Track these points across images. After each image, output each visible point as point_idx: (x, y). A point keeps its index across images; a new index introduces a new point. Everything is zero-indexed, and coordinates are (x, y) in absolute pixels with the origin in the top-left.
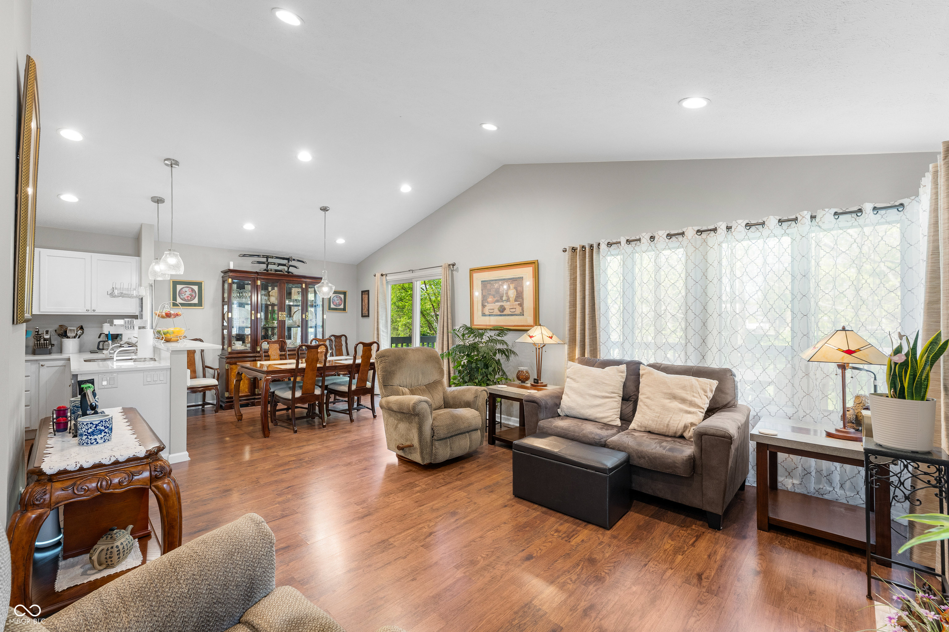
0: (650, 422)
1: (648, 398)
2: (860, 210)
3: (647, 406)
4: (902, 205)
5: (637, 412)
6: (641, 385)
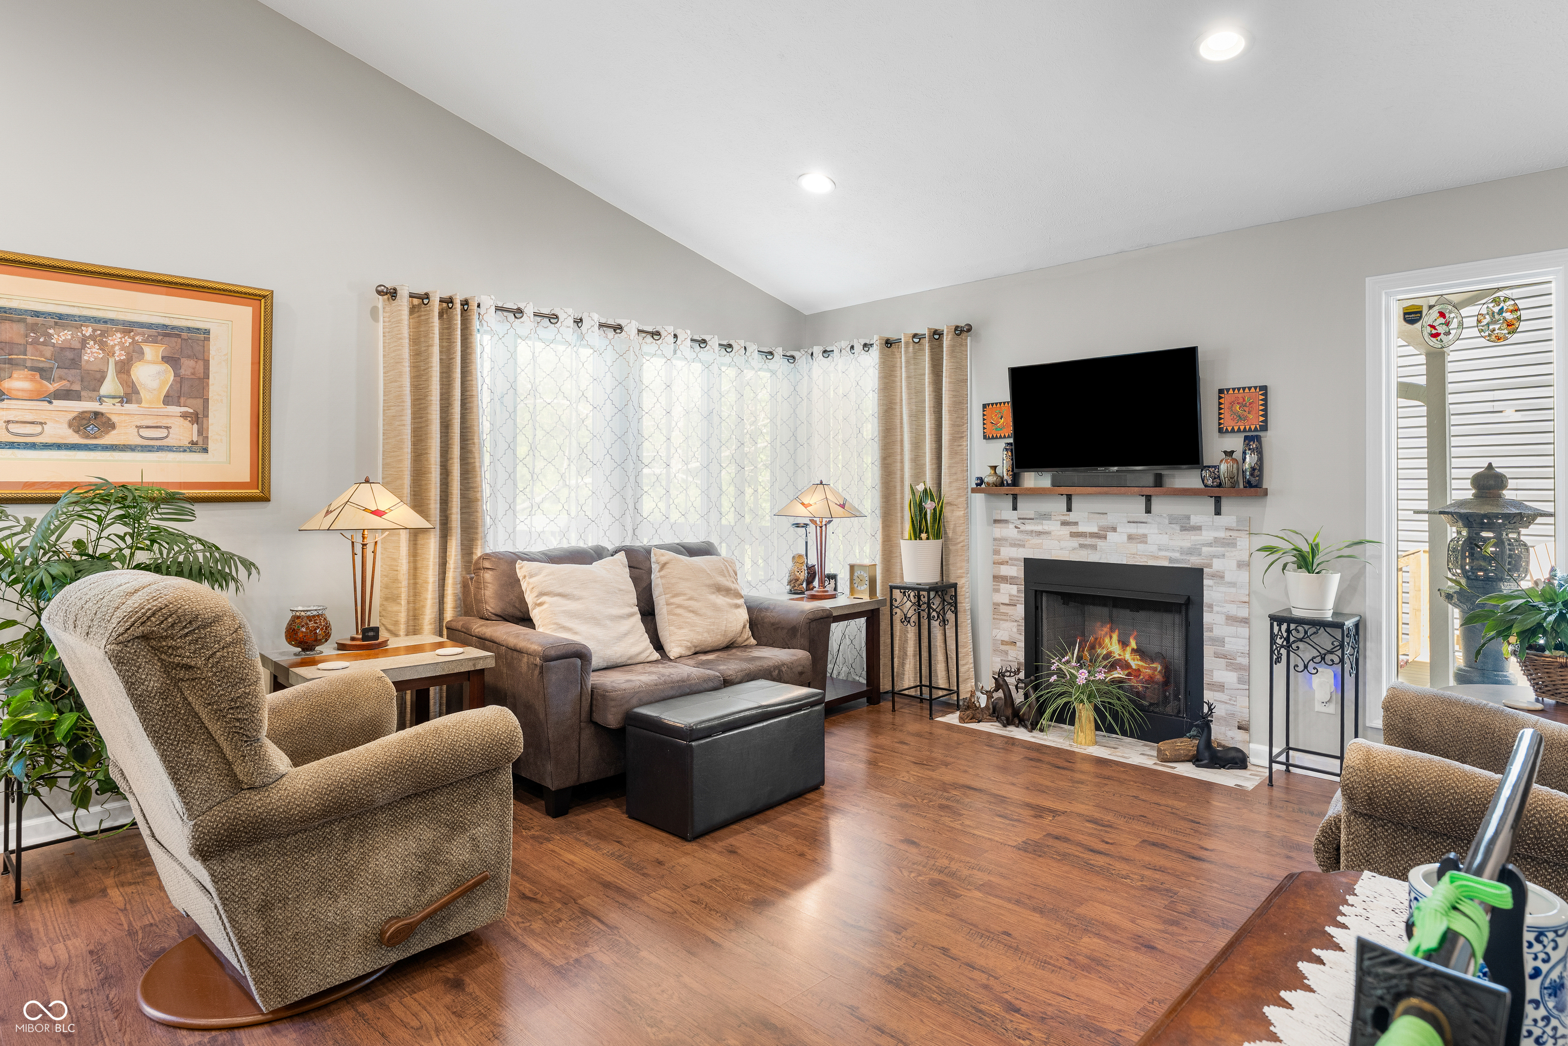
0: (706, 635)
1: (691, 599)
2: (771, 353)
3: (693, 612)
4: (793, 357)
5: (672, 628)
6: (663, 581)
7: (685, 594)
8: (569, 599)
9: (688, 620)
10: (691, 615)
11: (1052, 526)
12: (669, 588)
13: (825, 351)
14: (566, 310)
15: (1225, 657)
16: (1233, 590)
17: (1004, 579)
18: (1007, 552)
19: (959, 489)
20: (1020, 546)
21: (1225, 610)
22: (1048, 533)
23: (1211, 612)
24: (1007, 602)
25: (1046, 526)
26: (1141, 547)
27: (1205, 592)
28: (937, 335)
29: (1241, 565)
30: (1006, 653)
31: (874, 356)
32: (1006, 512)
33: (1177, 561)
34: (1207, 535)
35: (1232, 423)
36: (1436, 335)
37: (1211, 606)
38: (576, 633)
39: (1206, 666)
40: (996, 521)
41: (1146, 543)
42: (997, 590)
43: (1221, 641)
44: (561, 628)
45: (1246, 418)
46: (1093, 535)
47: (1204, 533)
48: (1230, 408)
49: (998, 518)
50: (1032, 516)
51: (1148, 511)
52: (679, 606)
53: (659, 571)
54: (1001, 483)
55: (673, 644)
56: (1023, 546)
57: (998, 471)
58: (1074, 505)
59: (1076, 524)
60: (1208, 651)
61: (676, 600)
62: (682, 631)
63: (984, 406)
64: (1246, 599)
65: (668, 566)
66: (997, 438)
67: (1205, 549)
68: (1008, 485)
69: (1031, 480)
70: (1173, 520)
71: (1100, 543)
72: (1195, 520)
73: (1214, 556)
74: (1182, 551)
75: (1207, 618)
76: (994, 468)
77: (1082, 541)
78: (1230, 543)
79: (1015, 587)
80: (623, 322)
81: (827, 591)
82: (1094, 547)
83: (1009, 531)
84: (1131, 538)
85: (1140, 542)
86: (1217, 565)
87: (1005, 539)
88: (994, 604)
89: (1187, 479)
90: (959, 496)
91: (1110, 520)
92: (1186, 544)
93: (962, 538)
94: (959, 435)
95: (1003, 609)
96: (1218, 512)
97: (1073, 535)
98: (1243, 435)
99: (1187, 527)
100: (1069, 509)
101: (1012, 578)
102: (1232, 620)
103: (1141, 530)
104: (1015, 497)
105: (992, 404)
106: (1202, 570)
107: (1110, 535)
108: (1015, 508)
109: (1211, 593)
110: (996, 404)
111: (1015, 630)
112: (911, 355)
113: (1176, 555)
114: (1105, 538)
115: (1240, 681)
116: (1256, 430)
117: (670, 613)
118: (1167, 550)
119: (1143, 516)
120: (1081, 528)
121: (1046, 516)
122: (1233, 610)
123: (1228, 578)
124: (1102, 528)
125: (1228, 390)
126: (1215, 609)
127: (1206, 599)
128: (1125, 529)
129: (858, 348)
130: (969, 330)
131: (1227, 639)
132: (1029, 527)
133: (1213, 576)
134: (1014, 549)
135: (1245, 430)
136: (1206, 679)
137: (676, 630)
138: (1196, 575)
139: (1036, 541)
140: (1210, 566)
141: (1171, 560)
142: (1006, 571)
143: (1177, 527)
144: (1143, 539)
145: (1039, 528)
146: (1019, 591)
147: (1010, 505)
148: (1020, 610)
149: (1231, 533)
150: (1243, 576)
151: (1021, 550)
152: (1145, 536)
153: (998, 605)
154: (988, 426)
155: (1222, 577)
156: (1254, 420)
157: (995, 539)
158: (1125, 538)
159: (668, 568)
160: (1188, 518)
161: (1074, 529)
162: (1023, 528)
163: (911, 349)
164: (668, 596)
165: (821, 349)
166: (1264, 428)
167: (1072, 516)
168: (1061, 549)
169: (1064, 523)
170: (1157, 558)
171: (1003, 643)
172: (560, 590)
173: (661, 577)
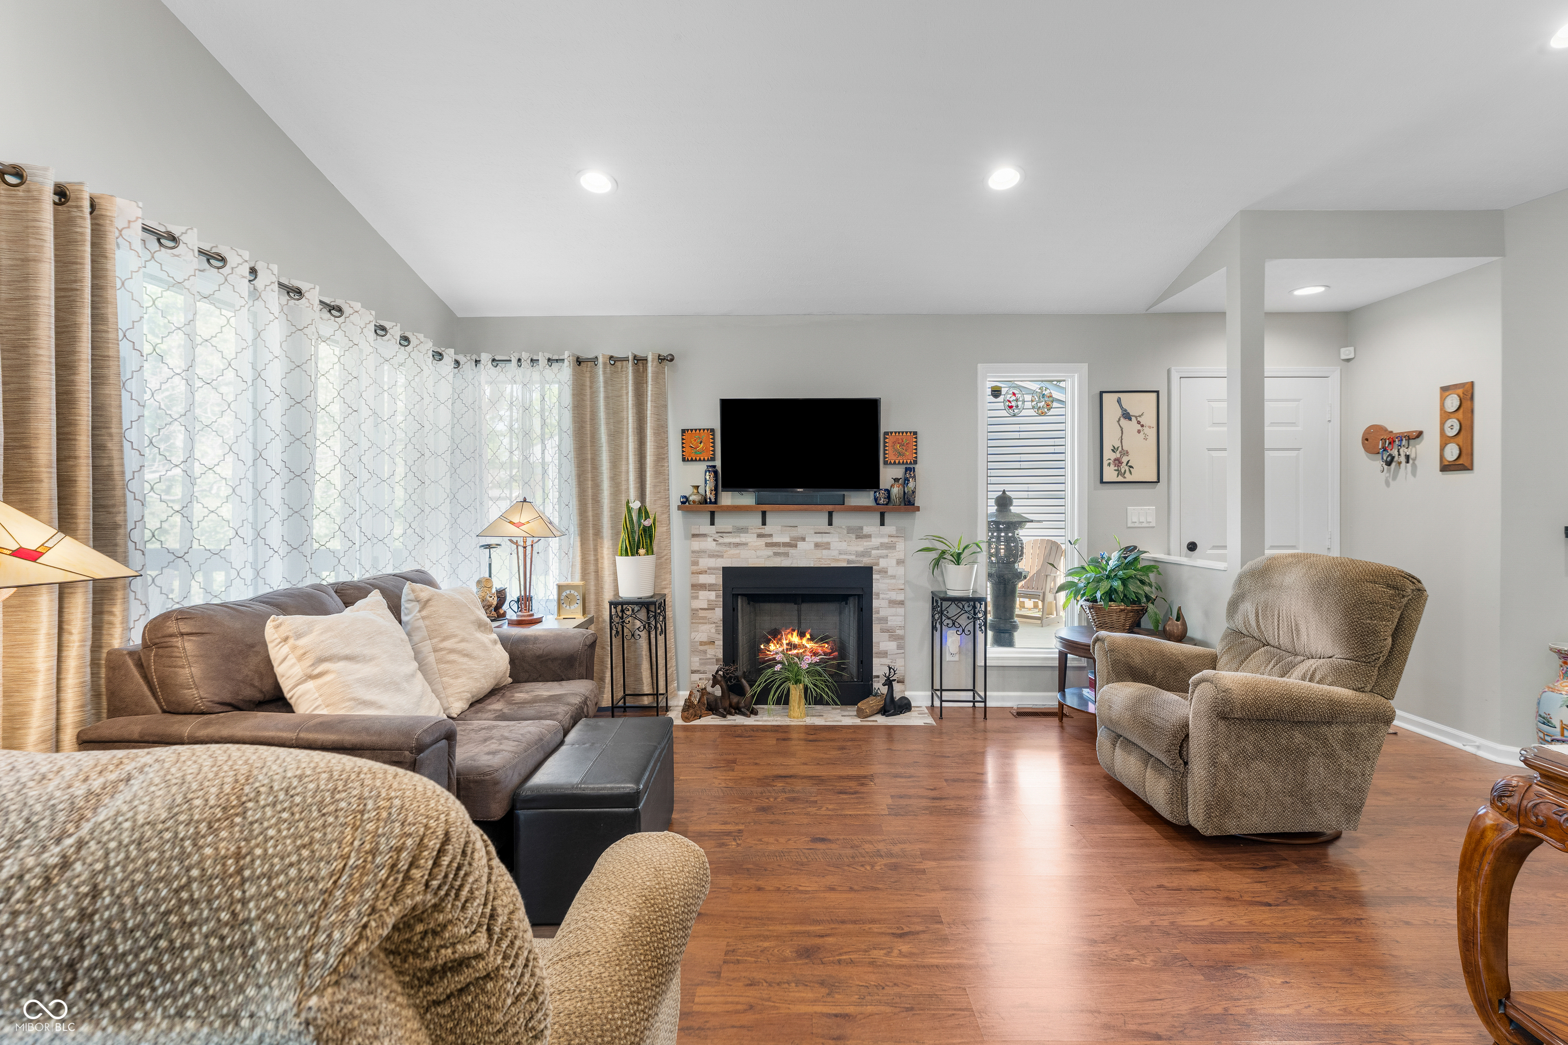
5: (445, 679)
6: (427, 622)
7: (455, 636)
8: (358, 662)
9: (464, 667)
10: (465, 660)
11: (749, 538)
12: (436, 630)
13: (494, 360)
14: (241, 252)
15: (888, 631)
16: (893, 581)
17: (703, 587)
18: (705, 563)
19: (662, 507)
20: (718, 556)
21: (888, 596)
22: (745, 544)
23: (878, 599)
24: (706, 607)
25: (743, 538)
26: (825, 552)
27: (874, 584)
28: (640, 361)
29: (900, 562)
30: (705, 652)
31: (565, 372)
32: (706, 528)
33: (853, 562)
34: (875, 541)
35: (894, 458)
36: (1011, 407)
37: (878, 594)
38: (381, 707)
39: (875, 639)
40: (694, 536)
41: (829, 549)
42: (697, 598)
43: (885, 620)
44: (360, 703)
45: (904, 455)
46: (785, 545)
47: (873, 539)
48: (893, 446)
49: (697, 532)
50: (730, 530)
51: (830, 524)
52: (452, 651)
53: (420, 611)
54: (705, 501)
55: (451, 699)
56: (722, 557)
57: (701, 490)
58: (768, 520)
59: (771, 536)
60: (876, 628)
61: (447, 644)
62: (460, 681)
63: (683, 431)
64: (902, 587)
65: (431, 603)
66: (696, 460)
67: (873, 552)
68: (711, 502)
69: (728, 499)
70: (850, 530)
71: (792, 551)
72: (867, 530)
73: (881, 557)
74: (858, 554)
75: (875, 603)
76: (697, 487)
77: (776, 549)
78: (891, 547)
79: (714, 593)
80: (303, 286)
81: (532, 615)
82: (786, 555)
83: (709, 544)
84: (817, 545)
85: (825, 549)
86: (883, 563)
87: (704, 552)
88: (692, 610)
89: (864, 498)
90: (663, 514)
91: (800, 531)
92: (860, 549)
93: (665, 552)
94: (662, 457)
95: (702, 614)
96: (882, 524)
97: (768, 545)
98: (904, 466)
99: (860, 535)
100: (764, 523)
101: (710, 585)
102: (893, 603)
103: (825, 539)
104: (712, 514)
105: (692, 430)
106: (871, 568)
107: (801, 545)
108: (712, 523)
109: (879, 584)
110: (696, 430)
111: (713, 630)
112: (609, 375)
113: (853, 557)
114: (796, 546)
115: (899, 647)
116: (911, 463)
117: (439, 661)
118: (846, 554)
119: (824, 526)
120: (775, 539)
121: (743, 530)
122: (894, 596)
123: (890, 573)
124: (793, 539)
125: (891, 433)
126: (881, 596)
127: (875, 589)
128: (812, 539)
129: (543, 361)
130: (672, 360)
131: (889, 618)
132: (727, 539)
133: (880, 572)
134: (713, 560)
135: (907, 463)
136: (875, 650)
137: (451, 681)
138: (865, 574)
139: (733, 551)
140: (877, 564)
141: (849, 561)
142: (703, 579)
143: (854, 536)
144: (827, 546)
145: (737, 540)
146: (717, 596)
147: (708, 520)
148: (719, 613)
149: (892, 539)
150: (900, 571)
151: (719, 560)
152: (828, 544)
153: (697, 610)
154: (687, 449)
155: (886, 572)
156: (909, 457)
157: (693, 552)
158: (812, 546)
159: (431, 606)
160: (861, 528)
161: (769, 540)
162: (721, 540)
163: (608, 370)
164: (436, 640)
165: (490, 357)
166: (915, 462)
167: (767, 529)
168: (758, 557)
169: (760, 536)
170: (838, 560)
171: (702, 643)
172: (347, 651)
173: (423, 618)
